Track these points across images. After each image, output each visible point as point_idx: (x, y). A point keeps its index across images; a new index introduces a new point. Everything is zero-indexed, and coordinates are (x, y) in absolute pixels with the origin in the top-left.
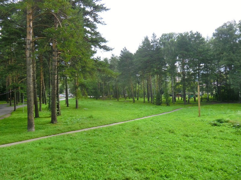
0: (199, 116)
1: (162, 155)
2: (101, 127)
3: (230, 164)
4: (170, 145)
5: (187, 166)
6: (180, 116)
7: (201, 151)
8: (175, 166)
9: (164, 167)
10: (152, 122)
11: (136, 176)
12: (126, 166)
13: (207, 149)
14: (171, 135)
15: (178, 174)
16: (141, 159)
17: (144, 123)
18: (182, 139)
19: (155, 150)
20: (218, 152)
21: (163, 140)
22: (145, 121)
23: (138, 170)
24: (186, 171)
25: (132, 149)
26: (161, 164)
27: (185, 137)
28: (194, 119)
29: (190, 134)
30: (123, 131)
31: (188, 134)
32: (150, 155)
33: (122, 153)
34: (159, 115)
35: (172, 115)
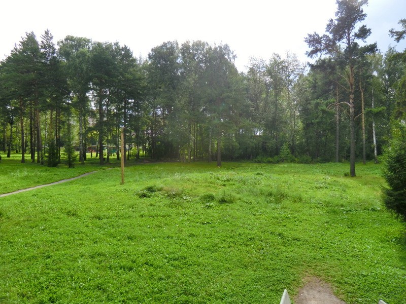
0: (122, 183)
1: (48, 260)
3: (159, 252)
4: (66, 238)
5: (94, 271)
6: (91, 184)
7: (119, 240)
8: (72, 276)
9: (50, 283)
10: (34, 199)
13: (129, 235)
14: (72, 219)
15: (75, 288)
17: (16, 201)
18: (90, 225)
19: (35, 252)
20: (144, 238)
21: (54, 230)
22: (18, 198)
24: (90, 280)
26: (42, 279)
27: (95, 220)
28: (113, 189)
29: (105, 214)
31: (101, 214)
32: (21, 265)
34: (51, 184)
35: (76, 184)
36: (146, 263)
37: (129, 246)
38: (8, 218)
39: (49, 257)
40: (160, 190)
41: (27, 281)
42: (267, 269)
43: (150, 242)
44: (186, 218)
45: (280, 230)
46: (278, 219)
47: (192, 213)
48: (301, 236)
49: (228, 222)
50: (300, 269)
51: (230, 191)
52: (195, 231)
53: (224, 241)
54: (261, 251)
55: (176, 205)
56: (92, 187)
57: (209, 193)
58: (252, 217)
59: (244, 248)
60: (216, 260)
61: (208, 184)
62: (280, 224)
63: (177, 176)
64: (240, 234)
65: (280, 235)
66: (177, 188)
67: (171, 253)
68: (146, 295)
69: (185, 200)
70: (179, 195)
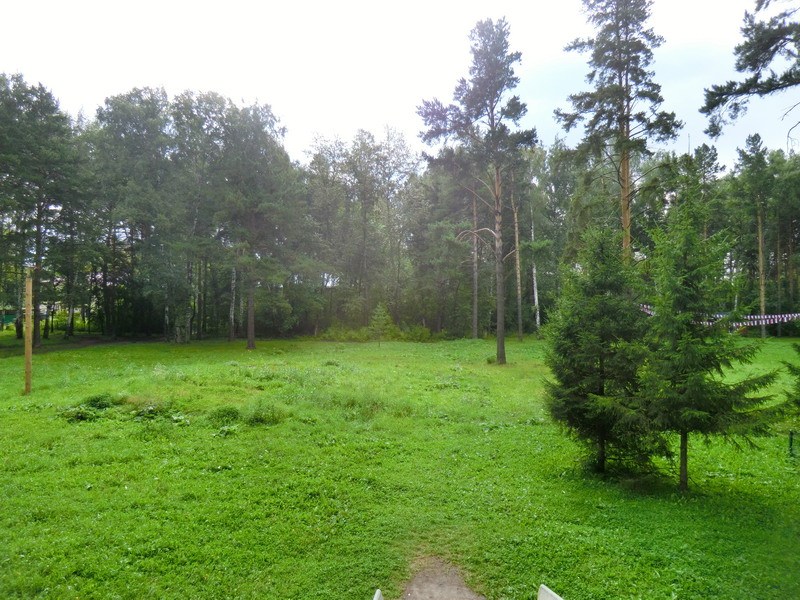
0: (27, 391)
36: (77, 573)
37: (36, 536)
40: (120, 403)
42: (344, 553)
43: (92, 522)
44: (177, 460)
45: (369, 472)
46: (366, 451)
47: (190, 450)
48: (410, 481)
49: (268, 462)
50: (407, 544)
51: (272, 399)
52: (196, 488)
53: (258, 503)
54: (333, 517)
57: (228, 405)
58: (316, 450)
59: (299, 515)
60: (239, 545)
61: (227, 387)
62: (369, 462)
63: (159, 371)
64: (290, 487)
65: (369, 483)
66: (159, 396)
67: (138, 541)
69: (176, 421)
70: (162, 412)
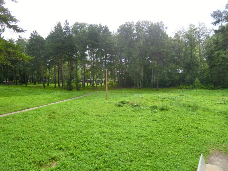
0: (107, 99)
1: (81, 133)
2: (13, 113)
3: (132, 133)
4: (86, 124)
5: (103, 140)
6: (91, 99)
7: (111, 127)
8: (94, 141)
9: (85, 143)
10: (66, 106)
11: (61, 154)
12: (50, 147)
13: (116, 125)
14: (86, 116)
15: (96, 146)
16: (63, 139)
17: (59, 107)
18: (95, 119)
19: (74, 130)
20: (123, 126)
21: (80, 121)
22: (59, 105)
23: (62, 149)
24: (102, 143)
25: (52, 131)
26: (81, 141)
27: (97, 117)
28: (103, 102)
29: (102, 114)
30: (38, 116)
31: (100, 115)
32: (70, 135)
33: (43, 136)
34: (71, 99)
35: (83, 99)
38: (58, 114)
39: (81, 132)
40: (128, 103)
41: (75, 141)
42: (190, 144)
43: (127, 128)
44: (143, 117)
45: (196, 125)
46: (194, 120)
47: (146, 115)
48: (209, 129)
49: (166, 120)
50: (210, 146)
51: (166, 104)
52: (149, 124)
53: (165, 129)
54: (186, 135)
55: (138, 111)
56: (92, 101)
57: (154, 105)
58: (179, 118)
59: (177, 134)
60: (162, 138)
61: (153, 100)
62: (196, 123)
63: (136, 96)
64: (173, 127)
65: (196, 128)
66: (137, 102)
67: (138, 134)
68: (130, 151)
69: (142, 108)
70: (138, 106)
